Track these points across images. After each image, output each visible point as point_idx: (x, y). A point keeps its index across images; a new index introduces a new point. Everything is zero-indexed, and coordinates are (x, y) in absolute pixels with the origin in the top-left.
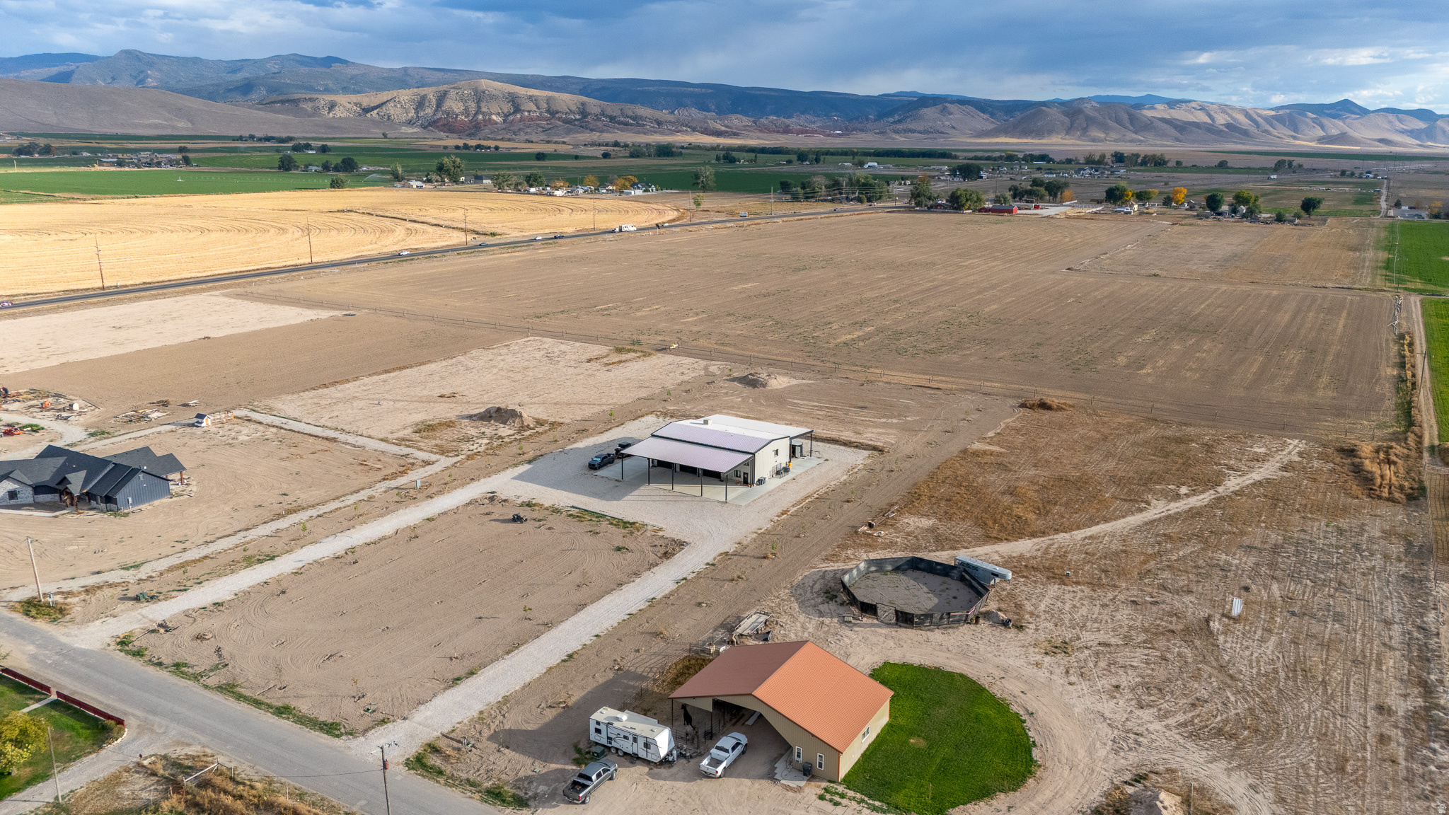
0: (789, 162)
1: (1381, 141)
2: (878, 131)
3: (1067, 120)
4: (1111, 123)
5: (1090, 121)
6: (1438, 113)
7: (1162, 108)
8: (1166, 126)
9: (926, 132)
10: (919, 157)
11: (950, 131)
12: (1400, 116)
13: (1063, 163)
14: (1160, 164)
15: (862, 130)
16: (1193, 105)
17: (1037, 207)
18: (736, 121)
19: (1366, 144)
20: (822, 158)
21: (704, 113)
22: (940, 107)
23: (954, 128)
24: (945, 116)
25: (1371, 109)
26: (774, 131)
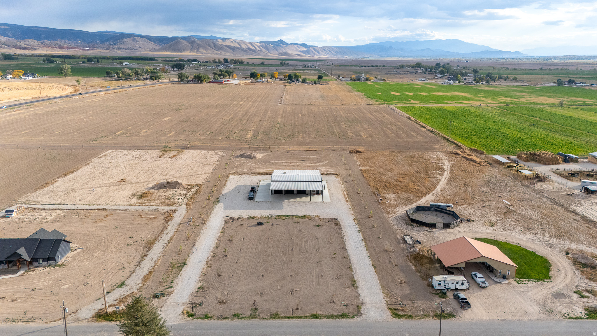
0: (84, 62)
1: (297, 54)
2: (105, 48)
3: (190, 45)
4: (207, 47)
5: (199, 46)
6: (308, 45)
7: (220, 41)
8: (227, 48)
9: (128, 49)
10: (140, 60)
11: (139, 49)
12: (298, 46)
13: (204, 63)
14: (241, 63)
15: (97, 48)
16: (231, 40)
17: (228, 81)
18: (31, 43)
19: (293, 56)
20: (100, 60)
21: (8, 38)
22: (132, 38)
23: (141, 48)
24: (135, 42)
25: (289, 43)
26: (54, 47)
